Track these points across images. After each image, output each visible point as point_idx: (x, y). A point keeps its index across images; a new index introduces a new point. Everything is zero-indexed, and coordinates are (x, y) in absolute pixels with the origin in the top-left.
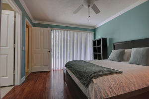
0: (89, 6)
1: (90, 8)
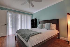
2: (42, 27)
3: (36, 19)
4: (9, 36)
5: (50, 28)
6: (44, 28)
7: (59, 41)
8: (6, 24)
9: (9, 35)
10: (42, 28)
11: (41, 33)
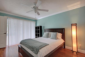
0: (36, 12)
1: (36, 13)
2: (48, 36)
3: (41, 27)
4: (8, 47)
5: (56, 38)
6: (50, 37)
7: (65, 50)
8: (5, 33)
9: (9, 45)
10: (47, 38)
11: (48, 45)
